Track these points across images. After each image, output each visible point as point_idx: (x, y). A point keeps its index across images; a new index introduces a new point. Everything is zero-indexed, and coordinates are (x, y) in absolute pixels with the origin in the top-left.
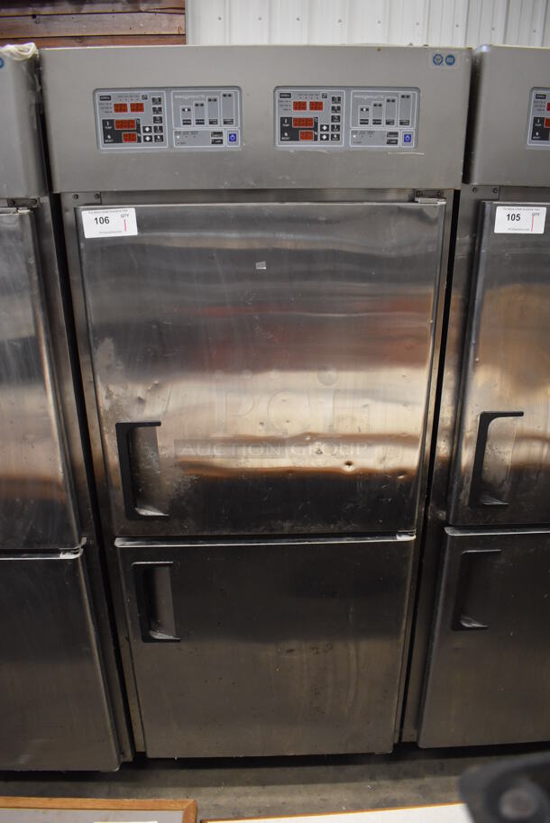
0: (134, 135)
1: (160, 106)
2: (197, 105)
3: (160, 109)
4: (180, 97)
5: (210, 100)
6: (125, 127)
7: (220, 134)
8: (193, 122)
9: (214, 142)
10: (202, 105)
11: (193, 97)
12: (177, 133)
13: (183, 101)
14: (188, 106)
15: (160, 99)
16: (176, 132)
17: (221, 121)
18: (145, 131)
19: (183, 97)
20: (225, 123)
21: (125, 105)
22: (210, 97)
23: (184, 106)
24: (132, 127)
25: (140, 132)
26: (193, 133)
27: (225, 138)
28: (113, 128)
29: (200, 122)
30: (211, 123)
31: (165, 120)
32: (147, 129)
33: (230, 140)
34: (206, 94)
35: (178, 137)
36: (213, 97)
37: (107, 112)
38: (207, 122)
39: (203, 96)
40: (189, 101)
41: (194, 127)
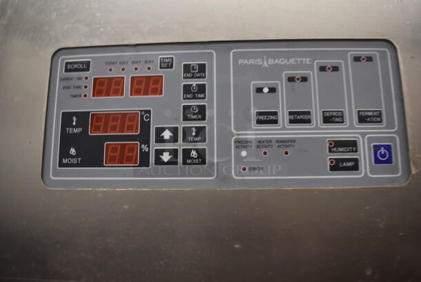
0: (132, 149)
1: (201, 82)
2: (291, 79)
3: (202, 89)
4: (252, 61)
5: (322, 69)
6: (114, 129)
7: (352, 145)
8: (283, 117)
9: (336, 166)
10: (304, 79)
11: (282, 61)
12: (241, 144)
13: (259, 71)
14: (272, 82)
15: (202, 68)
16: (237, 141)
17: (351, 115)
18: (160, 140)
19: (259, 62)
20: (363, 119)
21: (120, 81)
22: (323, 62)
23: (260, 83)
24: (130, 128)
25: (147, 143)
26: (283, 143)
27: (364, 155)
28: (85, 131)
29: (300, 118)
30: (328, 119)
31: (212, 113)
32: (167, 135)
33: (377, 161)
34: (314, 56)
35: (244, 153)
36: (329, 62)
37: (75, 96)
38: (317, 117)
39: (307, 61)
40: (275, 71)
41: (284, 130)
